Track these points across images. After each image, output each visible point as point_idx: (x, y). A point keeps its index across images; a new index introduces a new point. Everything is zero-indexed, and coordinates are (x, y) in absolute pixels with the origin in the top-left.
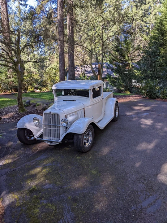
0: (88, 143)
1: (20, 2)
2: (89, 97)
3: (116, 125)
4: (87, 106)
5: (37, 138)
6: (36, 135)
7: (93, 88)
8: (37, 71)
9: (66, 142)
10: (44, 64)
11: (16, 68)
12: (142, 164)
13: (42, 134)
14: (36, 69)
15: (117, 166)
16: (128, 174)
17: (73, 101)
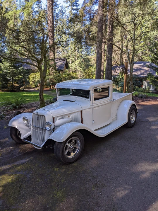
0: (75, 153)
1: (73, 7)
2: (88, 98)
3: (129, 133)
4: (85, 108)
5: (24, 139)
6: (24, 136)
7: (95, 88)
8: (82, 70)
9: (51, 148)
10: (89, 63)
11: (39, 65)
12: (127, 195)
13: (31, 135)
14: (82, 68)
15: (93, 190)
16: (100, 206)
17: (72, 101)
